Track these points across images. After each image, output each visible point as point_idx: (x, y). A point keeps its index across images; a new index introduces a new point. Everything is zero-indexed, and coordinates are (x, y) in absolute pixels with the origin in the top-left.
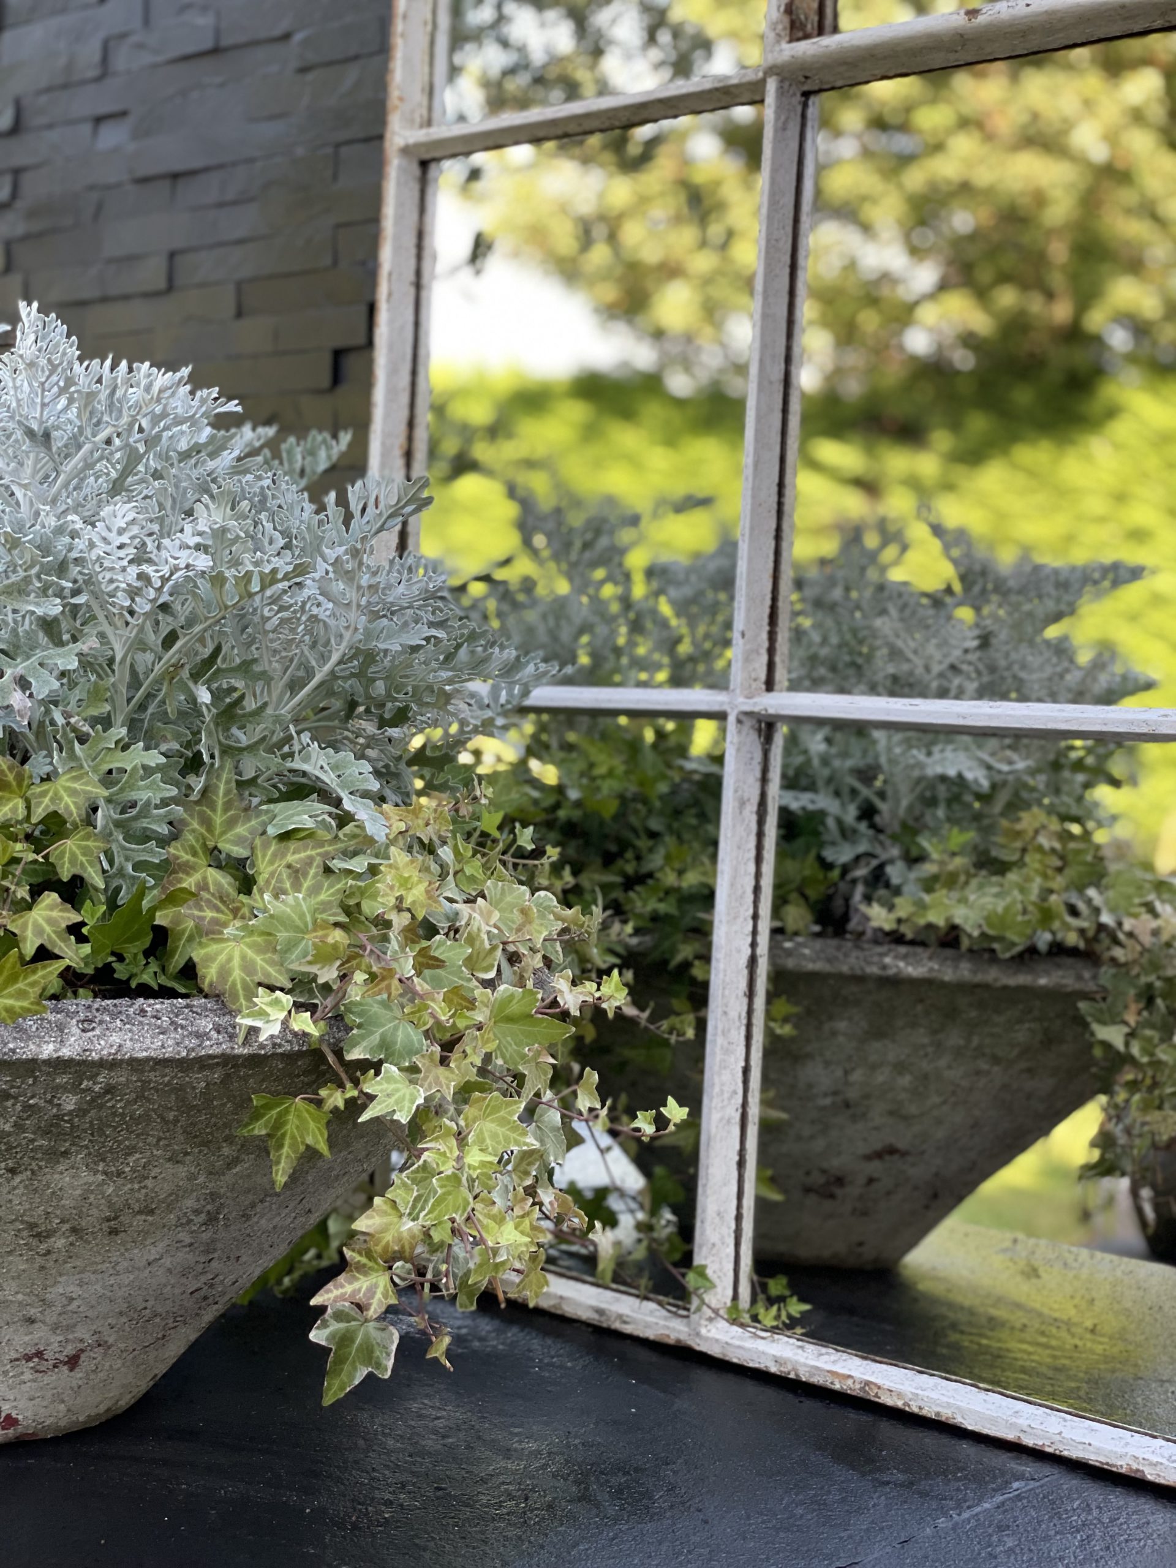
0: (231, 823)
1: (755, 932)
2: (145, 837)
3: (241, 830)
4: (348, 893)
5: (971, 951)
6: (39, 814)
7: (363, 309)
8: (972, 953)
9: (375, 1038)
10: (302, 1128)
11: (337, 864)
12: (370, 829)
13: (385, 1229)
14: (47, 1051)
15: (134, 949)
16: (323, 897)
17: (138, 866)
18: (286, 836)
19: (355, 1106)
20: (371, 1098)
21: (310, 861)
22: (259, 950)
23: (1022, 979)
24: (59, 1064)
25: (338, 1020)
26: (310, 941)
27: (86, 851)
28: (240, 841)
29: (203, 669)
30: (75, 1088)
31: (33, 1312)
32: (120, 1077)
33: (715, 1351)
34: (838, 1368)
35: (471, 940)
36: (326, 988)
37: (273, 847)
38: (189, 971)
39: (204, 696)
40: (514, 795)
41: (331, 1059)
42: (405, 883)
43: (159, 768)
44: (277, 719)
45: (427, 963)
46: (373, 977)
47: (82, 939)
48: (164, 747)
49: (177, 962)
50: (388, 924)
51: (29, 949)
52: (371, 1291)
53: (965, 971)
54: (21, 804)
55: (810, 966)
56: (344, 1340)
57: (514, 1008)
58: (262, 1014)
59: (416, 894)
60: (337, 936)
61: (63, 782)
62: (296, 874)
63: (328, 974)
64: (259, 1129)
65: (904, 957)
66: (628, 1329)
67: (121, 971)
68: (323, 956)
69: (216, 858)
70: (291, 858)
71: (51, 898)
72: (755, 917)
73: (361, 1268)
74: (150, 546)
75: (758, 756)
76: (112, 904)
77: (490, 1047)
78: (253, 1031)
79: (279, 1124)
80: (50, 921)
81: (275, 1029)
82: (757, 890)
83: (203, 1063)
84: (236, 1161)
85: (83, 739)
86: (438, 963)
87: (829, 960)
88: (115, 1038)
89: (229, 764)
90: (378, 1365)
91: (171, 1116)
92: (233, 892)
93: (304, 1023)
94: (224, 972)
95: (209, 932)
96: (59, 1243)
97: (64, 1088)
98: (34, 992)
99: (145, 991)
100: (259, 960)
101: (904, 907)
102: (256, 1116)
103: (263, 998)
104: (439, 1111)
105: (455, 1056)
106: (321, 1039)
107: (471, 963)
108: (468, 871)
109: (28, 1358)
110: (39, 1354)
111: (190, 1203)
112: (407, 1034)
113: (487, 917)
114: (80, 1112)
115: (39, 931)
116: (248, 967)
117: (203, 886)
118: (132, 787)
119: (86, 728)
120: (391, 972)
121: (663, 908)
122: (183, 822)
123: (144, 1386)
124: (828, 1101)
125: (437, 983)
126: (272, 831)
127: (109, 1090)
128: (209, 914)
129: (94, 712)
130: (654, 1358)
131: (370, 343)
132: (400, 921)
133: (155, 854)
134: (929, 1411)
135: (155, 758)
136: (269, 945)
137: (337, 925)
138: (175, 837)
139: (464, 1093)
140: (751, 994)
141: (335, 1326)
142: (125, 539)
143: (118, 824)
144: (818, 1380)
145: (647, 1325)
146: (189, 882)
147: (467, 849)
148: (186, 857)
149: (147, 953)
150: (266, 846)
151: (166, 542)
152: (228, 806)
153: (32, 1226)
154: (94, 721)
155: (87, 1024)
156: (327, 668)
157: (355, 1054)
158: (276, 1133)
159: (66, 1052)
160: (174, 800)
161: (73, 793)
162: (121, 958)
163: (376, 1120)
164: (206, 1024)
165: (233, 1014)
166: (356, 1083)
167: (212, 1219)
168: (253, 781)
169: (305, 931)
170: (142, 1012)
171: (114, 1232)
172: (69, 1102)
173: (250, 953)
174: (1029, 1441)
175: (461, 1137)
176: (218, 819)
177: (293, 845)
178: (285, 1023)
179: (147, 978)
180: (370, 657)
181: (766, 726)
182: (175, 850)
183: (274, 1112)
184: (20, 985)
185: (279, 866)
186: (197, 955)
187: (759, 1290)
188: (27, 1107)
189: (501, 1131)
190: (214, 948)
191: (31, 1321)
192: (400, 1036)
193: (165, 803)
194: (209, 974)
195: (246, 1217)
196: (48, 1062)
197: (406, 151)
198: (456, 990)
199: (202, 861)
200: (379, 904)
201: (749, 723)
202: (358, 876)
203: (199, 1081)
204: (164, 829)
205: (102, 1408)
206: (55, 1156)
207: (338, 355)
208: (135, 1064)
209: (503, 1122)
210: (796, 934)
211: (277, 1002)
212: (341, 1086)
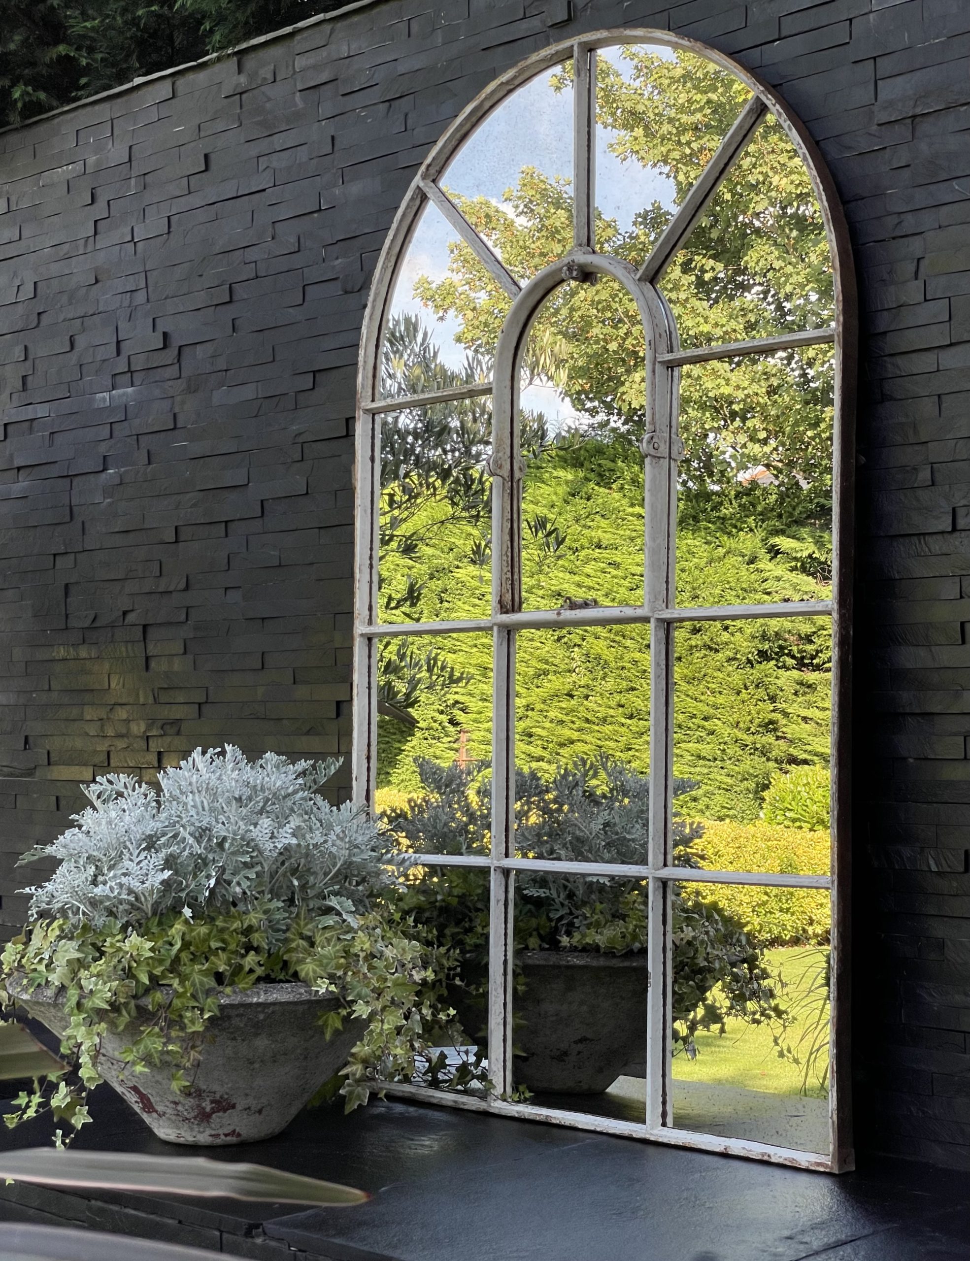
0: (306, 925)
1: (506, 951)
2: (278, 930)
3: (310, 926)
4: (345, 946)
5: (604, 953)
6: (245, 925)
7: (348, 685)
8: (606, 954)
9: (356, 992)
10: (334, 1021)
11: (342, 937)
12: (352, 925)
13: (360, 1051)
14: (255, 1000)
15: (278, 968)
16: (338, 948)
17: (277, 940)
18: (325, 928)
19: (350, 1014)
20: (355, 1011)
21: (332, 936)
22: (318, 966)
23: (626, 964)
24: (258, 1004)
25: (344, 988)
26: (334, 962)
27: (261, 937)
28: (309, 930)
29: (294, 871)
30: (263, 1012)
31: (247, 1091)
32: (277, 1008)
33: (496, 1111)
34: (539, 1112)
35: (386, 960)
36: (340, 977)
37: (321, 932)
38: (296, 975)
39: (296, 883)
40: (415, 900)
41: (342, 1000)
42: (363, 943)
43: (282, 907)
44: (320, 888)
45: (371, 968)
46: (354, 973)
47: (261, 965)
48: (282, 899)
49: (291, 971)
50: (359, 956)
51: (247, 969)
52: (357, 1070)
53: (602, 962)
54: (239, 922)
55: (538, 963)
56: (351, 1093)
57: (400, 981)
58: (320, 986)
59: (367, 946)
60: (342, 961)
61: (252, 914)
62: (328, 940)
63: (340, 973)
64: (320, 1023)
65: (576, 957)
66: (466, 1107)
67: (273, 976)
68: (338, 967)
69: (302, 937)
70: (327, 935)
71: (253, 953)
72: (506, 945)
73: (354, 1063)
74: (275, 831)
75: (503, 882)
76: (270, 955)
77: (392, 994)
78: (317, 991)
79: (326, 1021)
80: (253, 960)
81: (324, 990)
82: (506, 934)
83: (302, 1003)
84: (313, 1036)
85: (256, 899)
86: (375, 968)
87: (545, 960)
88: (275, 996)
89: (305, 905)
90: (363, 1101)
91: (292, 1020)
92: (308, 947)
93: (332, 988)
94: (307, 974)
95: (301, 961)
96: (257, 1066)
97: (260, 1012)
98: (251, 982)
99: (281, 981)
100: (318, 969)
101: (577, 936)
102: (320, 1018)
103: (319, 981)
104: (376, 1014)
105: (382, 996)
106: (339, 994)
107: (386, 967)
108: (388, 935)
109: (246, 1109)
110: (249, 1108)
111: (299, 1051)
112: (365, 991)
113: (392, 952)
114: (265, 1020)
115: (249, 963)
116: (314, 971)
117: (298, 946)
118: (273, 914)
119: (258, 895)
120: (359, 971)
121: (478, 941)
122: (290, 925)
123: (284, 1125)
124: (554, 1018)
125: (374, 974)
126: (320, 926)
127: (273, 1012)
128: (301, 955)
129: (259, 889)
130: (474, 1115)
131: (351, 699)
132: (362, 955)
133: (282, 936)
134: (567, 1124)
135: (281, 904)
136: (321, 965)
137: (342, 957)
138: (288, 930)
139: (384, 1009)
140: (505, 974)
141: (347, 1089)
142: (267, 831)
143: (269, 927)
144: (531, 1117)
145: (473, 1105)
146: (293, 945)
147: (386, 927)
148: (292, 936)
149: (282, 969)
150: (318, 932)
151: (280, 830)
152: (305, 919)
153: (248, 1060)
154: (259, 893)
155: (266, 992)
156: (336, 869)
157: (350, 998)
158: (325, 1024)
159: (260, 1000)
160: (288, 918)
161: (256, 918)
162: (273, 971)
163: (355, 1018)
164: (302, 991)
165: (310, 987)
166: (350, 1007)
167: (306, 1058)
168: (313, 909)
169: (332, 959)
170: (282, 988)
171: (275, 1061)
172: (261, 1017)
173: (315, 968)
174: (598, 1129)
175: (382, 1021)
176: (302, 923)
177: (327, 931)
178: (327, 988)
179: (282, 977)
180: (351, 863)
181: (506, 872)
182: (288, 935)
183: (325, 1017)
184: (247, 980)
185: (323, 938)
186: (298, 969)
187: (515, 1089)
188: (249, 1019)
189: (395, 1019)
190: (303, 966)
191: (247, 1095)
192: (363, 992)
193: (284, 919)
194: (302, 975)
195: (317, 1057)
196: (255, 1004)
197: (362, 635)
198: (380, 976)
199: (297, 937)
200: (356, 950)
201: (498, 870)
202: (348, 940)
203: (301, 1008)
204: (284, 928)
205: (269, 1132)
206: (256, 1035)
207: (338, 704)
208: (281, 1003)
209: (395, 1016)
210: (534, 949)
211: (324, 982)
212: (345, 1008)
